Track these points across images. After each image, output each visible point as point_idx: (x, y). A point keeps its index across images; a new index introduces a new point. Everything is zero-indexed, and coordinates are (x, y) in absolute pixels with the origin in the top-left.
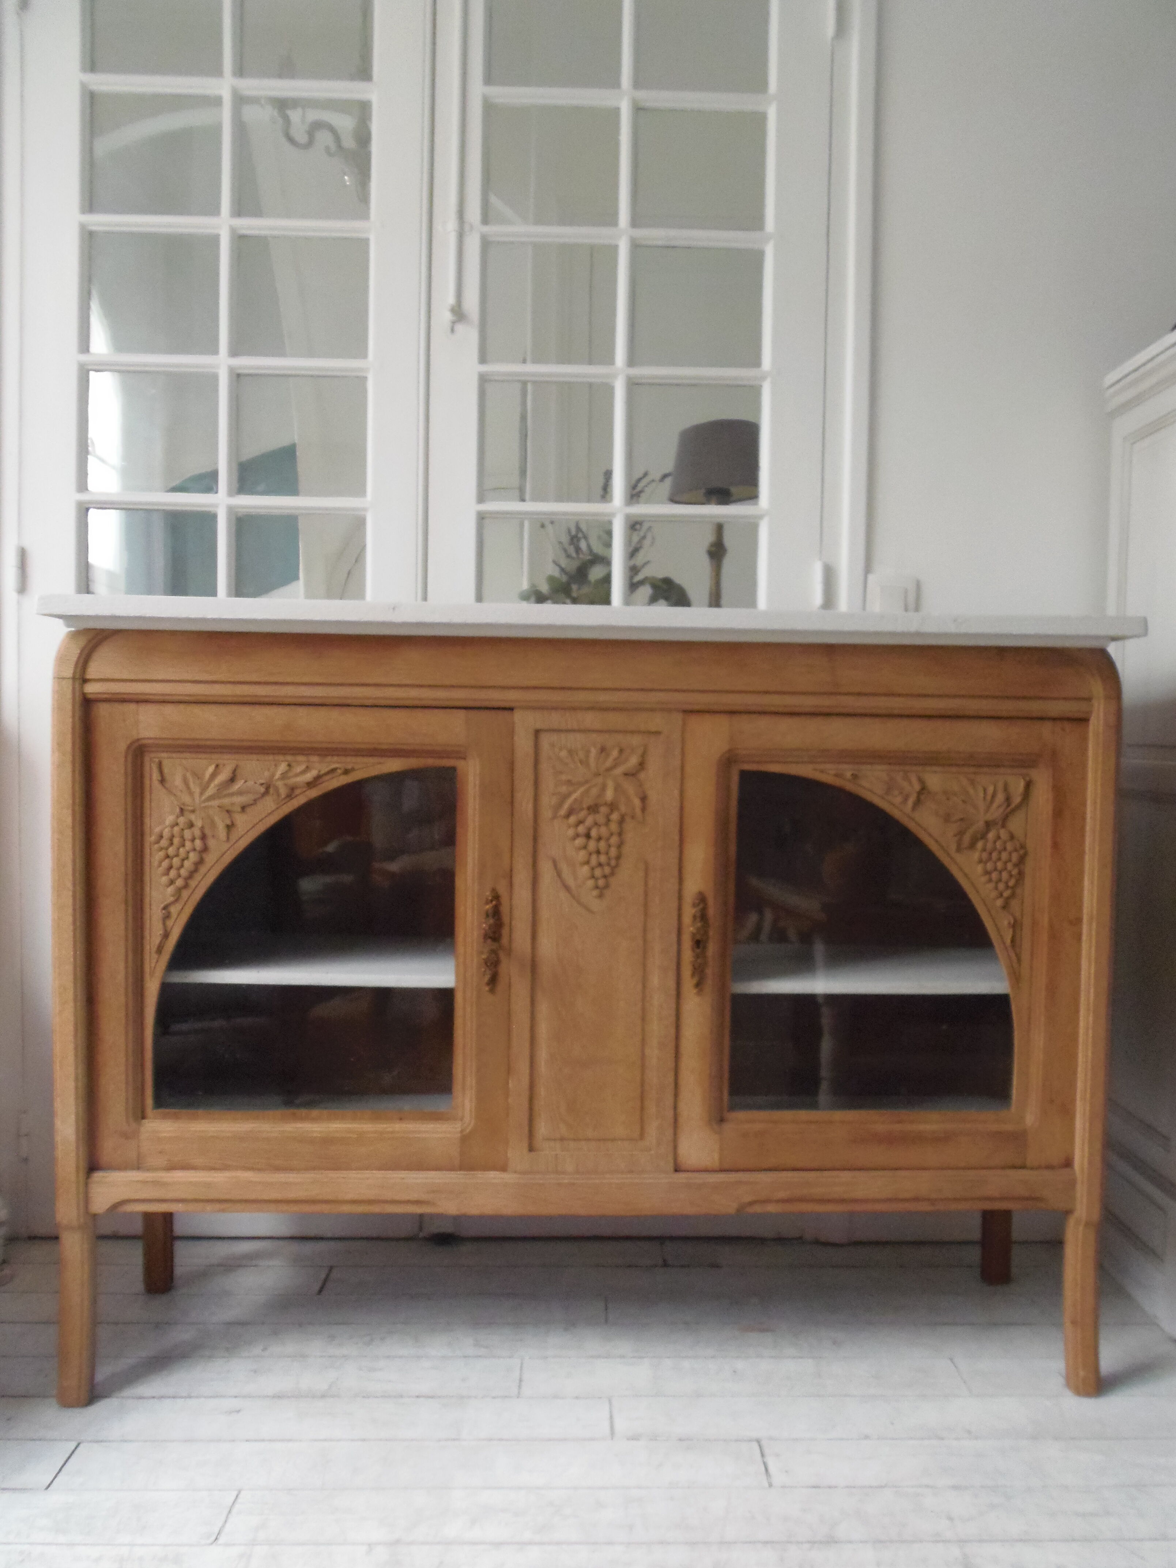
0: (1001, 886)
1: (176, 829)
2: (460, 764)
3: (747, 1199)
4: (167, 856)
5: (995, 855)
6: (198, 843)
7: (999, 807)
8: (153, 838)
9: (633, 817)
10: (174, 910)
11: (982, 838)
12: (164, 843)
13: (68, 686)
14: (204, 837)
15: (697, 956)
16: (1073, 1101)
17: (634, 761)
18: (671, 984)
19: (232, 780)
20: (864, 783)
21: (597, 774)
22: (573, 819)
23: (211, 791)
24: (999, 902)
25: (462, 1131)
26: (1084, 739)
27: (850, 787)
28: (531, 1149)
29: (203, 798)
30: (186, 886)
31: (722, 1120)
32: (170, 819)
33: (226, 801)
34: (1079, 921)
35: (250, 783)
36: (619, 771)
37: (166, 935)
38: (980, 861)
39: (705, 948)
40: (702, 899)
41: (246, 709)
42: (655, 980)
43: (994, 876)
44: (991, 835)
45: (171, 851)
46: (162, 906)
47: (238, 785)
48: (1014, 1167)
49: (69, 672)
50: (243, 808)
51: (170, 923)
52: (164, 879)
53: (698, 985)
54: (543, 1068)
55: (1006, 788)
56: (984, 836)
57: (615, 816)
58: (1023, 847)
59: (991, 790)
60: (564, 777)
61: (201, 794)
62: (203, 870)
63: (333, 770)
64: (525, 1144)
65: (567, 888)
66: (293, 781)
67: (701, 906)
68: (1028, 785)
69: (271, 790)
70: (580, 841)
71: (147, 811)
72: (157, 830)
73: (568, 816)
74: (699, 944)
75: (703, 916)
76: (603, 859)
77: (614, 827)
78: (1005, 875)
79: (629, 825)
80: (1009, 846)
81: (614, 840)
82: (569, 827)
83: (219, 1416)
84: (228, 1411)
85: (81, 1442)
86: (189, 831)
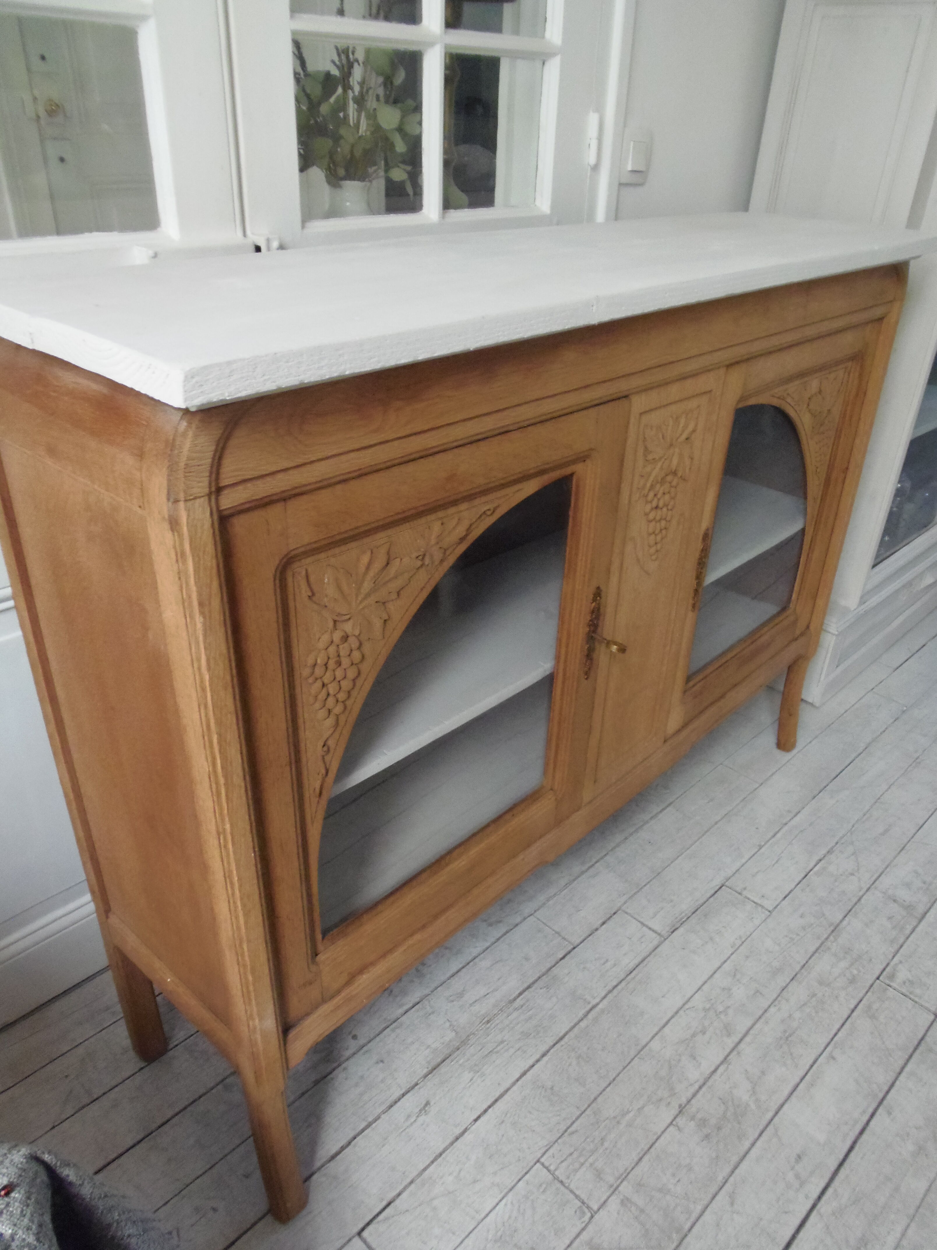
1: (331, 649)
2: (578, 468)
4: (323, 686)
5: (825, 435)
6: (356, 655)
8: (306, 672)
9: (684, 478)
10: (331, 742)
12: (318, 671)
13: (203, 512)
14: (360, 645)
15: (697, 582)
17: (692, 425)
18: (684, 610)
19: (388, 563)
21: (670, 446)
22: (651, 495)
23: (367, 585)
25: (556, 799)
26: (879, 332)
28: (595, 781)
29: (360, 598)
30: (344, 708)
31: (684, 693)
32: (324, 640)
33: (382, 593)
35: (406, 560)
36: (683, 437)
37: (326, 773)
40: (707, 534)
41: (411, 467)
45: (327, 677)
46: (320, 745)
47: (394, 567)
48: (791, 642)
49: (203, 487)
50: (399, 593)
51: (329, 758)
52: (322, 714)
53: (695, 604)
57: (675, 482)
60: (651, 457)
61: (357, 594)
62: (359, 682)
63: (482, 514)
64: (592, 781)
65: (638, 559)
66: (446, 542)
67: (707, 540)
69: (426, 561)
70: (652, 514)
71: (294, 641)
72: (309, 661)
73: (648, 493)
76: (663, 524)
77: (672, 492)
78: (825, 448)
79: (680, 487)
80: (831, 426)
81: (671, 504)
82: (647, 502)
83: (421, 1119)
84: (421, 1111)
85: (359, 1234)
86: (346, 645)
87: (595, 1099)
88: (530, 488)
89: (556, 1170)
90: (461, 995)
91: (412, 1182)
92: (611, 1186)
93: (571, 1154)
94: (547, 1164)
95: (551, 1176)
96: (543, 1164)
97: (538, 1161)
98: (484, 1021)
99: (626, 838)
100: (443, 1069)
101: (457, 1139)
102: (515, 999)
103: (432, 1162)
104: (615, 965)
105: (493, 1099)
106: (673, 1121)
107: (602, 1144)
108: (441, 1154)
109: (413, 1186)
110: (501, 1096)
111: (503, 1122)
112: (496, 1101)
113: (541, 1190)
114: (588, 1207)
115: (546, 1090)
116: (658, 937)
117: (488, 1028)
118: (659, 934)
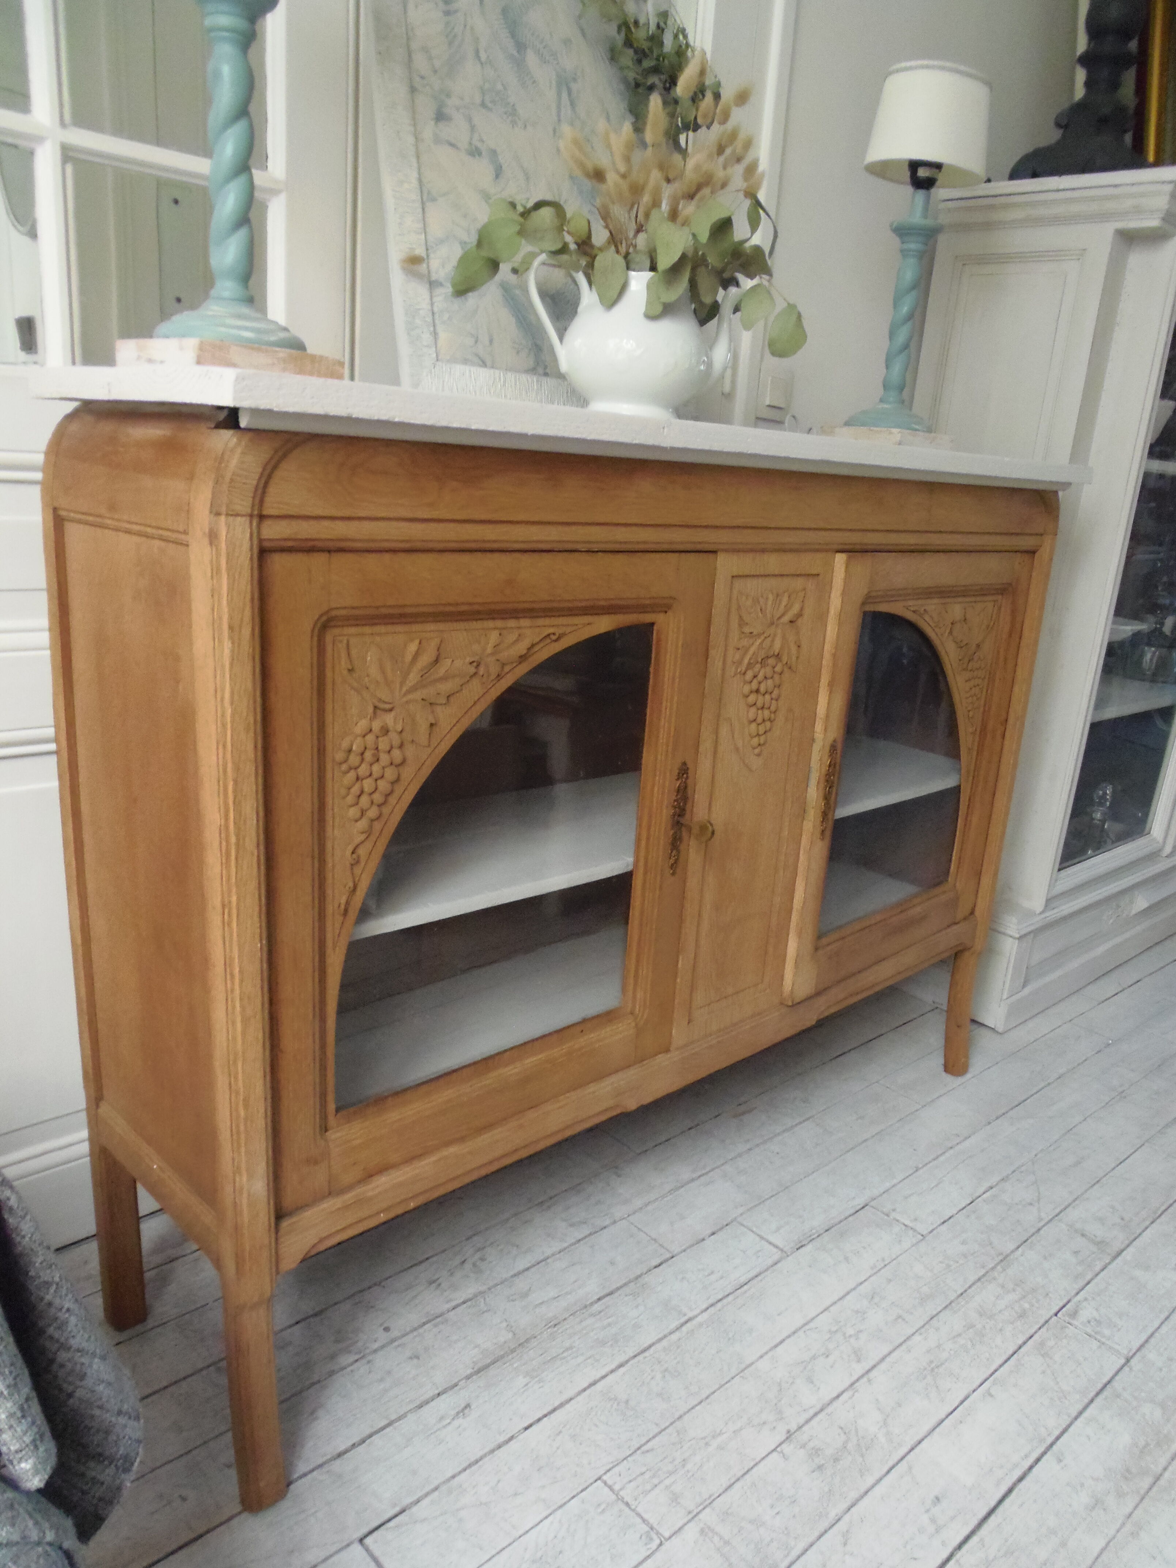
0: (974, 700)
1: (370, 738)
2: (659, 618)
3: (822, 1009)
4: (357, 779)
5: (975, 674)
6: (398, 755)
7: (983, 630)
8: (339, 756)
9: (790, 667)
10: (362, 852)
11: (971, 660)
12: (354, 759)
13: (243, 529)
14: (402, 745)
16: (982, 864)
17: (796, 607)
19: (437, 660)
20: (927, 616)
21: (771, 624)
22: (749, 675)
23: (413, 678)
24: (972, 713)
25: (636, 1025)
26: (1032, 567)
28: (689, 1021)
29: (404, 689)
30: (378, 816)
31: (816, 950)
32: (363, 724)
33: (430, 690)
35: (458, 663)
36: (786, 619)
37: (352, 888)
38: (969, 680)
40: (834, 748)
41: (466, 558)
42: (786, 830)
43: (972, 692)
44: (976, 657)
45: (362, 770)
46: (349, 849)
47: (443, 667)
48: (950, 925)
49: (245, 506)
50: (448, 698)
51: (358, 870)
52: (353, 812)
57: (778, 668)
58: (987, 664)
60: (745, 628)
61: (402, 684)
62: (400, 789)
63: (545, 637)
64: (685, 1019)
65: (737, 750)
66: (504, 655)
67: (834, 755)
69: (481, 670)
70: (750, 697)
71: (332, 718)
72: (343, 744)
73: (746, 671)
76: (766, 714)
77: (776, 679)
78: (977, 689)
79: (787, 676)
80: (984, 664)
81: (775, 693)
82: (745, 682)
83: (456, 1423)
84: (458, 1413)
85: (361, 1541)
86: (385, 738)
87: (680, 1417)
88: (603, 625)
89: (621, 1489)
90: (524, 1295)
91: (436, 1489)
92: (690, 1513)
93: (642, 1474)
94: (610, 1482)
95: (614, 1497)
96: (605, 1483)
97: (599, 1478)
98: (550, 1325)
99: (750, 1149)
100: (492, 1371)
101: (499, 1447)
102: (592, 1304)
103: (465, 1470)
104: (722, 1278)
105: (550, 1408)
106: (777, 1447)
107: (684, 1466)
108: (477, 1462)
109: (436, 1493)
110: (561, 1405)
111: (560, 1432)
112: (554, 1410)
113: (600, 1510)
114: (658, 1533)
115: (618, 1404)
116: (780, 1252)
117: (556, 1332)
118: (782, 1250)
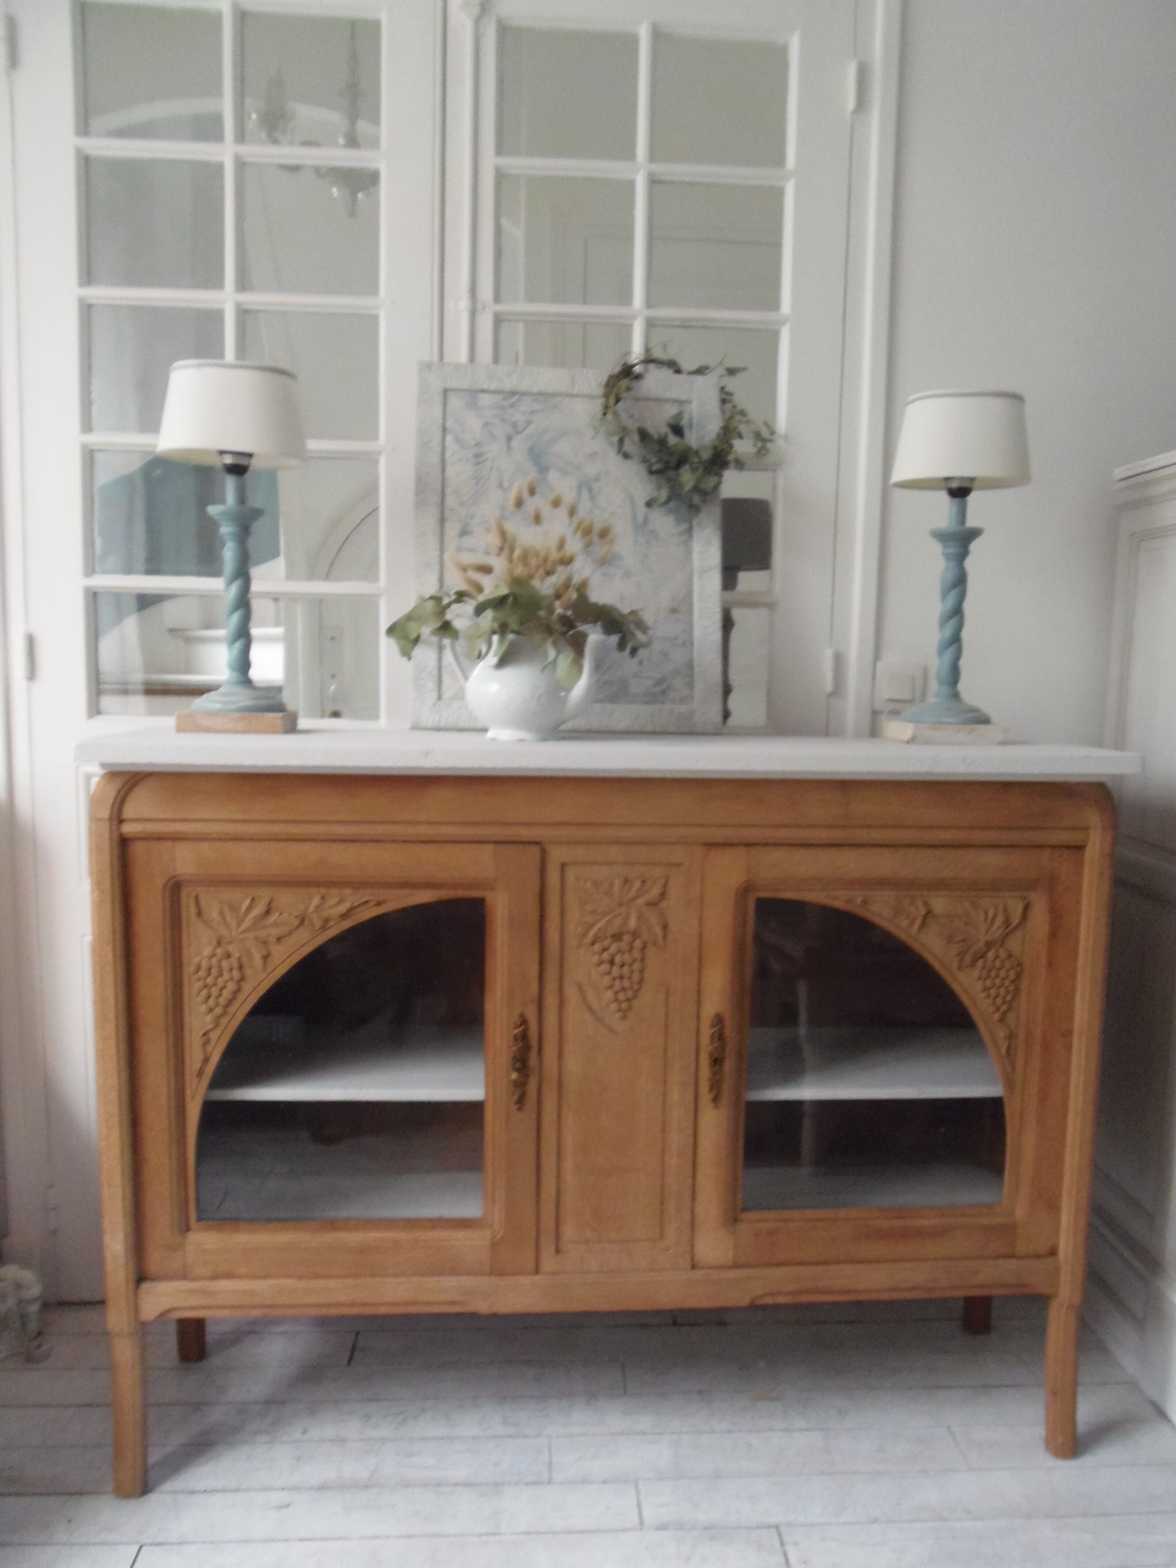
0: (999, 1001)
1: (214, 961)
2: (488, 895)
3: (759, 1293)
4: (205, 986)
5: (993, 974)
6: (236, 974)
7: (998, 928)
8: (192, 969)
9: (655, 943)
10: (214, 1036)
11: (981, 958)
12: (202, 973)
13: (105, 829)
14: (241, 967)
15: (715, 1073)
16: (1059, 1196)
17: (655, 892)
18: (690, 1097)
19: (268, 912)
20: (874, 908)
21: (620, 905)
22: (597, 947)
23: (248, 922)
24: (997, 1016)
25: (492, 1238)
26: (1080, 864)
27: (859, 912)
28: (558, 1251)
29: (240, 930)
30: (224, 1013)
31: (735, 1221)
32: (207, 951)
33: (262, 933)
34: (1069, 1032)
35: (285, 915)
36: (641, 901)
37: (206, 1060)
38: (980, 979)
39: (721, 1065)
40: (719, 1020)
41: (280, 845)
42: (675, 1095)
43: (993, 992)
44: (990, 955)
45: (209, 980)
46: (201, 1033)
47: (273, 918)
48: (1004, 1257)
49: (105, 813)
50: (279, 939)
51: (209, 1048)
52: (203, 1008)
53: (716, 1100)
54: (569, 1178)
55: (1005, 910)
56: (983, 956)
57: (638, 944)
58: (1020, 965)
59: (991, 913)
60: (589, 908)
61: (238, 926)
62: (241, 998)
63: (366, 902)
64: (553, 1247)
65: (591, 1010)
66: (326, 914)
67: (718, 1027)
68: (1027, 908)
69: (306, 923)
70: (604, 967)
71: (185, 943)
72: (196, 960)
73: (593, 943)
74: (716, 1062)
75: (719, 1037)
76: (626, 983)
77: (636, 954)
78: (1002, 991)
79: (651, 951)
80: (1008, 964)
81: (636, 966)
82: (594, 954)
83: (271, 1512)
84: (279, 1506)
85: (142, 1545)
86: (227, 961)
88: (425, 897)
90: (410, 1455)
91: (211, 1542)
98: (402, 1483)
100: (328, 1493)
102: (447, 1485)
103: (238, 1542)
104: (564, 1518)
108: (250, 1541)
109: (208, 1545)
111: (316, 1555)
115: (374, 1560)
116: (638, 1523)
117: (399, 1490)
118: (642, 1523)
